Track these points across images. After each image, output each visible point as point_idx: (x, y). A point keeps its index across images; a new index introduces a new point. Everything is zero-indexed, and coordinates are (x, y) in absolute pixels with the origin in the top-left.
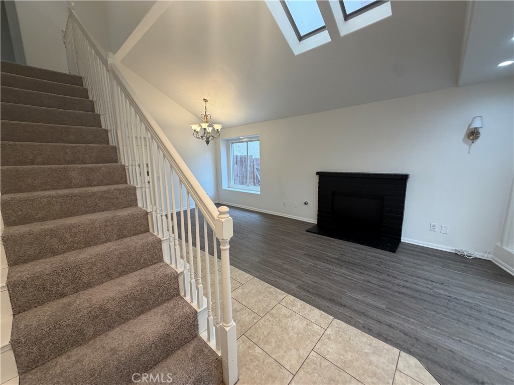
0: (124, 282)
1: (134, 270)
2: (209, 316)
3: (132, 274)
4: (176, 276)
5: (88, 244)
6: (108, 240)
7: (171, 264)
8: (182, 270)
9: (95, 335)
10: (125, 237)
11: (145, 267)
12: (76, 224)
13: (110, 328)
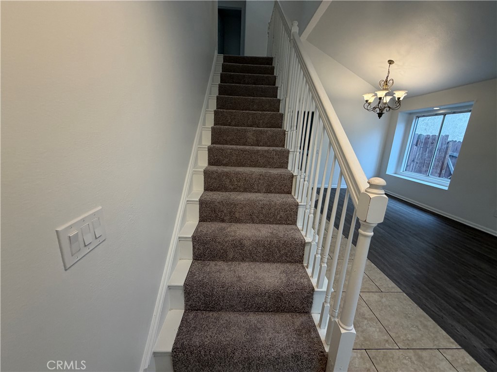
0: (260, 229)
1: (271, 223)
2: (325, 302)
3: (268, 226)
4: (303, 244)
5: (245, 190)
6: (259, 191)
7: (303, 230)
8: (310, 241)
9: (233, 259)
10: (271, 192)
11: (279, 224)
12: (241, 172)
13: (243, 260)
